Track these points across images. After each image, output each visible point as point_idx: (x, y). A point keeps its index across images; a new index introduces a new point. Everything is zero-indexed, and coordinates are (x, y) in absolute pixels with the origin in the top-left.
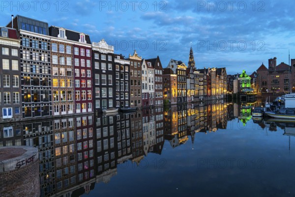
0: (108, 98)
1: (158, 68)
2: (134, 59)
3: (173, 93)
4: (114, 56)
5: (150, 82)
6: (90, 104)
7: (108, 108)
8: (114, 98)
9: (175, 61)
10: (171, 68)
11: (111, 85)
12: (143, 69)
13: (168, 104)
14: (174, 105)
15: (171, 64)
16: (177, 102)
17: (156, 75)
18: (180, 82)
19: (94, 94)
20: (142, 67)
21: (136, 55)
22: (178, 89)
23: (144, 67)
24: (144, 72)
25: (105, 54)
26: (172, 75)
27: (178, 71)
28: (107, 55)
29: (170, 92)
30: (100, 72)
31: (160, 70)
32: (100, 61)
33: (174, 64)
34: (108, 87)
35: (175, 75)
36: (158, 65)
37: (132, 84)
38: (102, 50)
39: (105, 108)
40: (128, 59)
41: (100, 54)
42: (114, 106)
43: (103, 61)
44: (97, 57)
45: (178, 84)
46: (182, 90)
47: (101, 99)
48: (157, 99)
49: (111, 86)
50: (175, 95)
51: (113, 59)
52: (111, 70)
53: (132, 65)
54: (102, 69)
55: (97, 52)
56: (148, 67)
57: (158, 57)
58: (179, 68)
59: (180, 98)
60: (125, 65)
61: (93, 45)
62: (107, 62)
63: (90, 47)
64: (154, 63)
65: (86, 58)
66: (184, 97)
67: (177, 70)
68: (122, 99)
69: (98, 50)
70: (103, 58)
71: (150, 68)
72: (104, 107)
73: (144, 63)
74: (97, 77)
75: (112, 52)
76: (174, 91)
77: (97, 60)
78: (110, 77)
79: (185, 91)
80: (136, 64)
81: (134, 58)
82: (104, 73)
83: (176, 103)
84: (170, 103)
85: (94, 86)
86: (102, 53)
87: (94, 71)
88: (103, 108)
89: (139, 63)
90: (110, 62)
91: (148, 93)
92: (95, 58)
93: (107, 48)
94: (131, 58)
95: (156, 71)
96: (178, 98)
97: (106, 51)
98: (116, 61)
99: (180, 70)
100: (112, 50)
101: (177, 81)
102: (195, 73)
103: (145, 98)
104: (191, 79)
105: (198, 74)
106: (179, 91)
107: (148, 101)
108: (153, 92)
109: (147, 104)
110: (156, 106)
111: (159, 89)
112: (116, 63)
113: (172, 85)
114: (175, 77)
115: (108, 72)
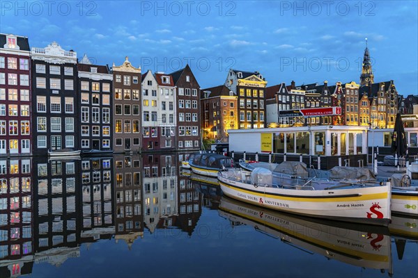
0: (63, 134)
1: (186, 85)
2: (123, 71)
4: (78, 67)
5: (164, 108)
6: (27, 142)
7: (64, 149)
8: (77, 134)
10: (229, 84)
11: (73, 112)
12: (146, 87)
15: (230, 78)
17: (179, 97)
18: (246, 110)
19: (34, 125)
20: (145, 83)
21: (127, 64)
22: (240, 123)
23: (150, 84)
24: (150, 93)
25: (57, 65)
26: (224, 97)
27: (242, 90)
28: (62, 66)
29: (220, 127)
30: (47, 92)
31: (191, 88)
32: (48, 76)
33: (233, 77)
34: (63, 115)
35: (233, 98)
36: (188, 80)
37: (118, 112)
38: (50, 59)
39: (58, 148)
40: (109, 72)
41: (48, 65)
42: (77, 147)
43: (55, 77)
44: (40, 69)
45: (240, 114)
46: (252, 123)
47: (49, 134)
48: (183, 139)
49: (69, 115)
51: (76, 73)
52: (72, 89)
53: (118, 81)
54: (51, 87)
55: (42, 62)
56: (160, 84)
57: (187, 66)
58: (241, 84)
60: (103, 81)
61: (33, 52)
62: (62, 77)
63: (28, 55)
64: (180, 78)
65: (18, 72)
67: (238, 88)
68: (94, 135)
69: (43, 59)
70: (55, 70)
71: (167, 85)
72: (56, 147)
73: (150, 77)
74: (41, 100)
75: (72, 62)
76: (231, 126)
77: (41, 75)
79: (262, 126)
80: (127, 79)
81: (123, 69)
82: (55, 95)
85: (34, 114)
86: (53, 64)
87: (35, 92)
88: (53, 149)
89: (135, 78)
90: (69, 77)
91: (159, 128)
92: (37, 72)
93: (63, 56)
94: (115, 69)
95: (181, 90)
97: (60, 60)
98: (81, 75)
99: (242, 87)
100: (73, 59)
101: (237, 107)
102: (292, 93)
103: (150, 136)
104: (282, 104)
105: (304, 94)
106: (245, 126)
107: (158, 141)
108: (173, 126)
109: (156, 145)
110: (179, 150)
111: (188, 121)
112: (81, 78)
113: (224, 115)
114: (231, 100)
115: (63, 94)
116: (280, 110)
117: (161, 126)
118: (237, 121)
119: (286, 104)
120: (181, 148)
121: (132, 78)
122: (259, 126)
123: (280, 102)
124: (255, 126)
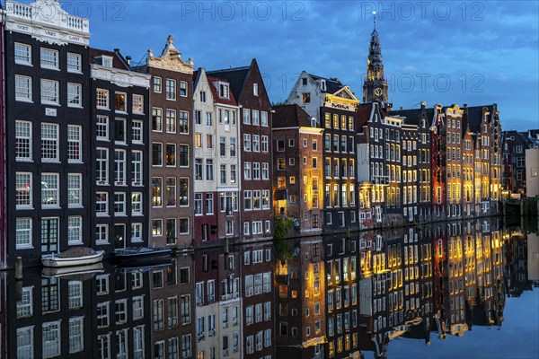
0: (64, 213)
1: (253, 104)
2: (167, 67)
3: (309, 194)
4: (89, 56)
5: (223, 153)
7: (65, 248)
8: (88, 212)
9: (315, 78)
10: (300, 102)
11: (79, 161)
12: (198, 105)
13: (291, 233)
14: (313, 236)
15: (301, 89)
16: (325, 226)
17: (245, 129)
18: (332, 155)
19: (10, 194)
20: (197, 97)
21: (174, 54)
22: (326, 182)
23: (203, 98)
24: (204, 118)
25: (54, 47)
26: (303, 130)
27: (327, 116)
28: (64, 51)
29: (297, 191)
30: (36, 113)
31: (260, 109)
32: (36, 73)
33: (310, 88)
34: (64, 169)
35: (316, 131)
36: (255, 93)
37: (156, 161)
38: (42, 32)
39: (53, 248)
40: (145, 69)
41: (36, 46)
42: (89, 242)
43: (50, 75)
44: (22, 55)
45: (325, 163)
46: (341, 182)
47: (37, 214)
49: (75, 168)
50: (315, 200)
51: (86, 68)
52: (79, 106)
53: (157, 90)
54: (44, 102)
55: (26, 39)
56: (216, 99)
57: (254, 61)
58: (328, 105)
59: (334, 211)
60: (132, 90)
61: (10, 13)
62: (63, 77)
64: (244, 86)
66: (348, 211)
67: (323, 110)
68: (117, 214)
69: (30, 31)
70: (49, 61)
71: (225, 102)
72: (48, 244)
73: (203, 84)
74: (24, 130)
75: (81, 41)
76: (313, 189)
77: (23, 70)
78: (76, 133)
79: (352, 188)
80: (171, 86)
81: (165, 64)
82: (50, 119)
83: (318, 230)
84: (297, 229)
85: (10, 167)
86: (46, 45)
87: (12, 110)
88: (44, 248)
89: (184, 85)
90: (74, 78)
92: (18, 61)
93: (64, 25)
94: (153, 64)
95: (246, 113)
96: (325, 211)
97: (58, 36)
98: (97, 73)
99: (332, 111)
100: (82, 33)
101: (321, 151)
102: (386, 123)
103: (204, 214)
104: (375, 143)
105: (400, 126)
106: (331, 188)
107: (214, 224)
108: (237, 190)
109: (213, 233)
110: (244, 241)
111: (256, 179)
112: (97, 79)
113: (304, 167)
114: (315, 136)
115: (65, 116)
116: (372, 157)
117: (219, 190)
118: (322, 178)
119: (379, 144)
120: (247, 237)
121: (178, 85)
122: (348, 188)
123: (372, 142)
124: (344, 188)
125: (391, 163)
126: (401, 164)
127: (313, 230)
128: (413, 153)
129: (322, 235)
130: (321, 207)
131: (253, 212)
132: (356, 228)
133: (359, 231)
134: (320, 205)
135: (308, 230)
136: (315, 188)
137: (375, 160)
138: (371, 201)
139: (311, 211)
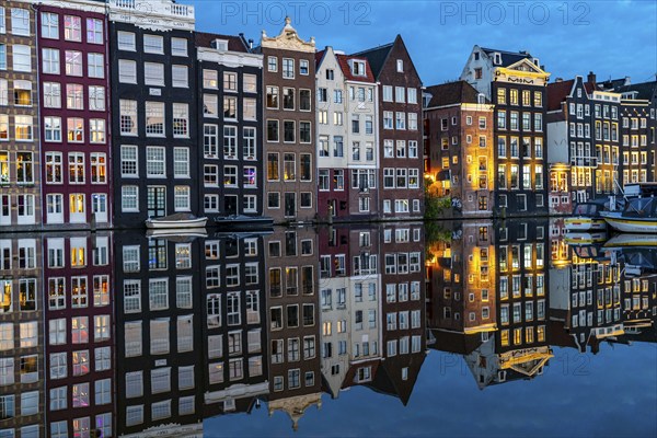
0: (170, 182)
1: (396, 80)
2: (283, 47)
3: (474, 175)
4: (196, 39)
5: (356, 130)
6: (100, 198)
7: (171, 212)
8: (195, 183)
9: (488, 52)
10: (472, 79)
11: (187, 136)
12: (322, 81)
13: (448, 214)
14: (481, 218)
15: (474, 65)
16: (496, 208)
17: (384, 106)
18: (509, 133)
19: (115, 164)
20: (321, 75)
21: (290, 33)
22: (498, 162)
23: (329, 74)
24: (331, 95)
25: (158, 33)
26: (465, 107)
27: (501, 92)
28: (168, 36)
29: (459, 171)
30: (140, 93)
31: (406, 86)
32: (140, 57)
33: (483, 63)
34: (170, 143)
35: (486, 108)
36: (400, 68)
37: (272, 136)
38: (146, 20)
39: (160, 213)
40: (260, 50)
41: (140, 33)
42: (197, 210)
43: (154, 58)
44: (126, 42)
45: (496, 143)
46: (521, 163)
47: (143, 183)
48: (391, 196)
49: (181, 142)
50: (483, 181)
51: (192, 51)
52: (186, 85)
53: (273, 69)
54: (147, 82)
55: (129, 27)
56: (348, 76)
57: (399, 39)
58: (500, 79)
59: (511, 194)
60: (242, 71)
61: (112, 5)
62: (168, 60)
63: (101, 10)
64: (385, 63)
65: (84, 47)
66: (532, 194)
67: (495, 86)
68: (228, 185)
69: (133, 20)
70: (154, 46)
71: (361, 79)
72: (156, 210)
73: (329, 62)
74: (128, 108)
75: (186, 27)
76: (479, 167)
77: (127, 55)
78: (181, 111)
79: (539, 169)
80: (289, 66)
81: (281, 43)
82: (155, 99)
83: (488, 212)
84: (460, 210)
85: (115, 139)
86: (149, 32)
87: (116, 91)
88: (151, 213)
89: (304, 63)
90: (180, 61)
91: (347, 170)
92: (121, 48)
93: (168, 13)
94: (266, 44)
95: (388, 90)
96: (497, 194)
97: (161, 23)
98: (204, 55)
99: (508, 86)
100: (188, 19)
101: (492, 129)
102: (595, 98)
103: (332, 189)
104: (577, 121)
105: (619, 101)
106: (508, 169)
107: (345, 200)
108: (374, 167)
109: (342, 208)
110: (384, 219)
111: (401, 157)
112: (204, 61)
113: (467, 145)
114: (482, 113)
115: (170, 96)
116: (573, 136)
117: (350, 167)
118: (492, 157)
119: (583, 122)
120: (387, 215)
121: (297, 64)
122: (532, 169)
123: (573, 119)
124: (526, 169)
125: (603, 143)
126: (620, 144)
127: (480, 212)
128: (640, 132)
129: (491, 218)
130: (492, 188)
131: (396, 190)
132: (544, 213)
133: (548, 216)
134: (490, 185)
135: (474, 212)
136: (482, 168)
137: (577, 140)
138: (569, 184)
139: (476, 192)
